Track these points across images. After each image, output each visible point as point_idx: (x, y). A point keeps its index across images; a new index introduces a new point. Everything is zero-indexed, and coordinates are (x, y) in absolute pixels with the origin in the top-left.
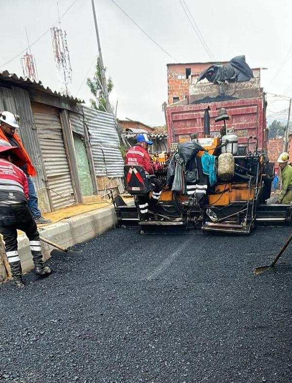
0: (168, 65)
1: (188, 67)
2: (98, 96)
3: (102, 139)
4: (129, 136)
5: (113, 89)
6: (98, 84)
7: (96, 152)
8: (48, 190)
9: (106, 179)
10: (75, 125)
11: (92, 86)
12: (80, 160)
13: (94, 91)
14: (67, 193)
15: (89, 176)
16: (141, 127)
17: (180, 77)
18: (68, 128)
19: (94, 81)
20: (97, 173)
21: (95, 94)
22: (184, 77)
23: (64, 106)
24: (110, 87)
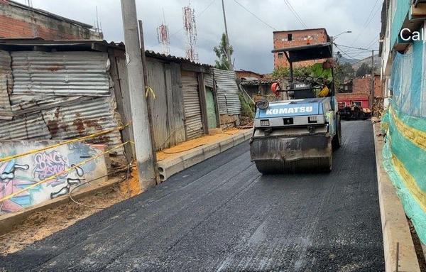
0: (274, 33)
1: (290, 33)
2: (221, 58)
3: (225, 89)
4: (243, 83)
5: (233, 53)
6: (222, 50)
7: (220, 98)
8: (185, 126)
9: (227, 116)
10: (208, 81)
11: (217, 51)
12: (209, 104)
13: (218, 55)
14: (198, 127)
15: (214, 115)
16: (252, 75)
17: (283, 40)
18: (202, 84)
19: (219, 49)
20: (221, 112)
21: (219, 57)
22: (286, 40)
23: (202, 70)
24: (231, 52)
